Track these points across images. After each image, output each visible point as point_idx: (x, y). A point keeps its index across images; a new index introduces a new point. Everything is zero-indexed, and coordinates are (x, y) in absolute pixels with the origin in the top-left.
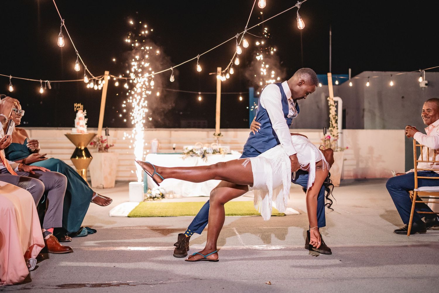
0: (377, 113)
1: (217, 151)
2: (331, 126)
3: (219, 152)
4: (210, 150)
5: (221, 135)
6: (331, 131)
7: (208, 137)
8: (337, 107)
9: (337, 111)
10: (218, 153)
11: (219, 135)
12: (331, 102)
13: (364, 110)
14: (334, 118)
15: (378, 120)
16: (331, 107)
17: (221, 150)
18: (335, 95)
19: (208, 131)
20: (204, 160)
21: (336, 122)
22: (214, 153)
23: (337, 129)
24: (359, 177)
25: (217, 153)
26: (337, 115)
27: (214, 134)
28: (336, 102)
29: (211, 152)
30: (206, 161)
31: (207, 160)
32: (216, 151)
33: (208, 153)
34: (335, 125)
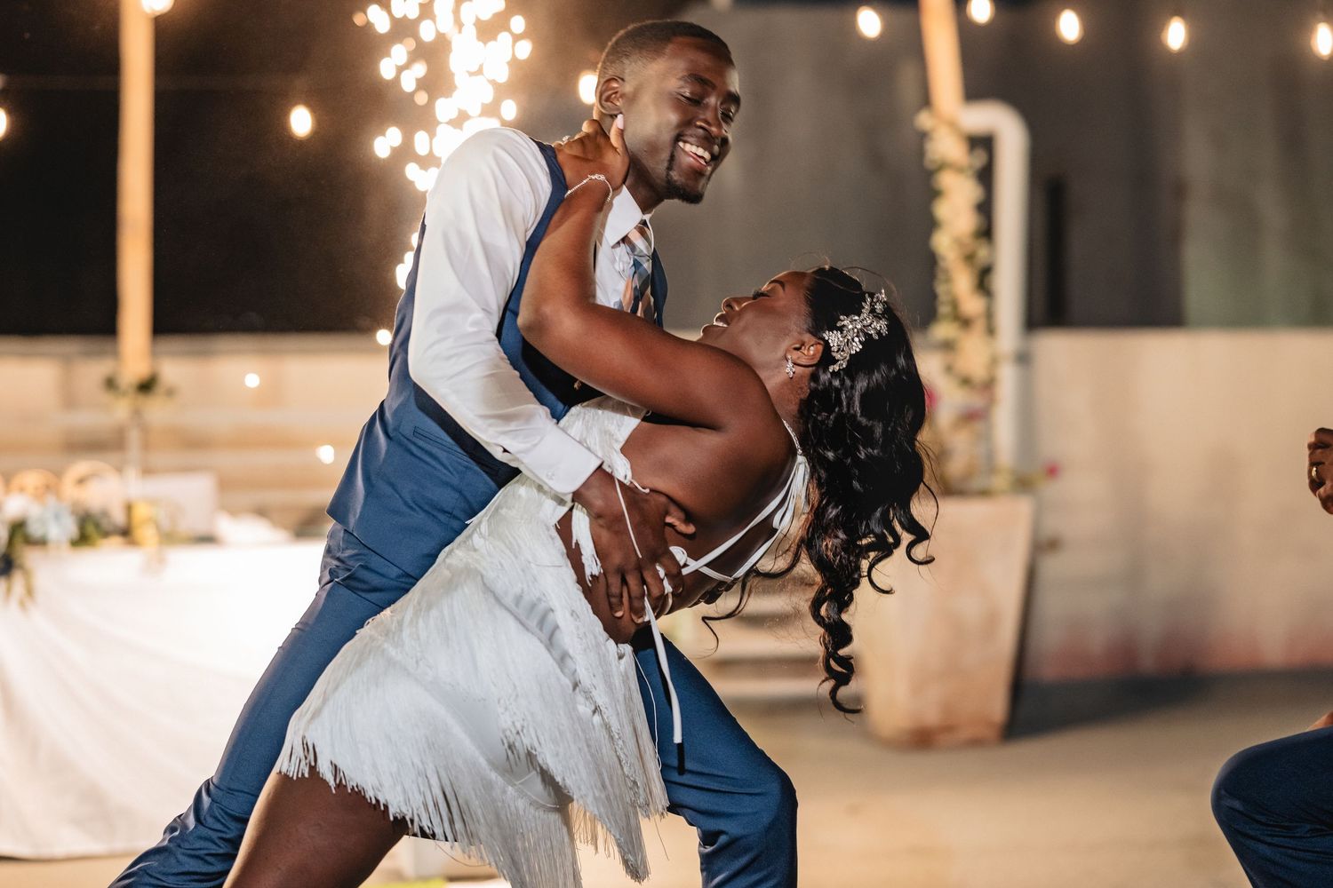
0: (1272, 210)
1: (105, 524)
2: (944, 309)
3: (126, 533)
4: (57, 517)
5: (160, 389)
6: (948, 346)
7: (70, 401)
8: (986, 176)
9: (985, 209)
10: (116, 541)
11: (146, 386)
12: (946, 147)
13: (1180, 191)
14: (969, 258)
15: (1275, 262)
16: (948, 180)
17: (141, 512)
18: (974, 91)
19: (67, 360)
20: (9, 591)
21: (984, 279)
22: (82, 539)
23: (991, 331)
24: (1148, 663)
25: (106, 534)
26: (986, 232)
27: (110, 384)
28: (983, 143)
29: (60, 529)
30: (22, 604)
31: (30, 591)
32: (97, 526)
33: (42, 542)
34: (972, 304)
